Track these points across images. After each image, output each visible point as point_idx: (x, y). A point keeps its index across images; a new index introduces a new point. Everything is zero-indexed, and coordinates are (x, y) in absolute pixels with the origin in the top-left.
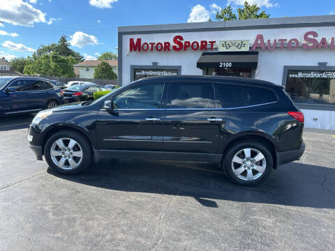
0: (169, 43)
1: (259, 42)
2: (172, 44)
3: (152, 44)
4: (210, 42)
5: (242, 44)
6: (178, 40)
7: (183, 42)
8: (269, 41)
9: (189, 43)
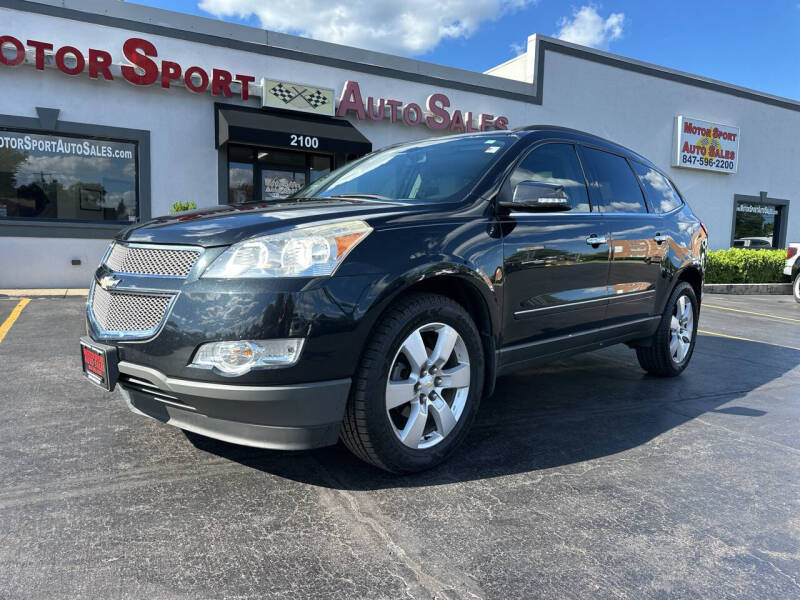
0: (107, 57)
1: (352, 100)
2: (120, 60)
3: (41, 47)
4: (238, 77)
5: (318, 97)
6: (140, 51)
7: (158, 62)
8: (371, 100)
9: (177, 68)
